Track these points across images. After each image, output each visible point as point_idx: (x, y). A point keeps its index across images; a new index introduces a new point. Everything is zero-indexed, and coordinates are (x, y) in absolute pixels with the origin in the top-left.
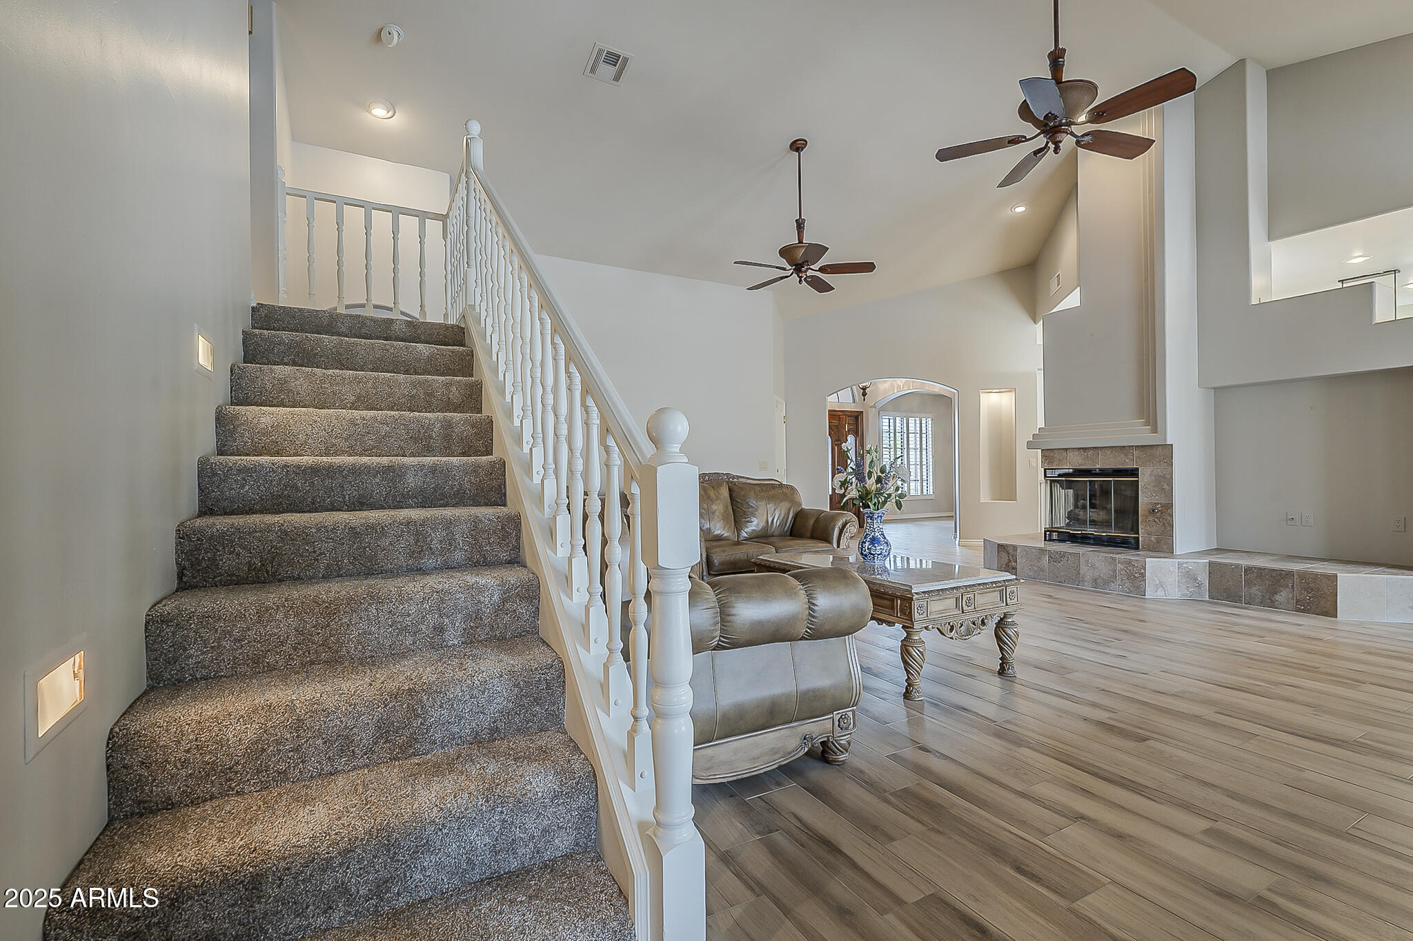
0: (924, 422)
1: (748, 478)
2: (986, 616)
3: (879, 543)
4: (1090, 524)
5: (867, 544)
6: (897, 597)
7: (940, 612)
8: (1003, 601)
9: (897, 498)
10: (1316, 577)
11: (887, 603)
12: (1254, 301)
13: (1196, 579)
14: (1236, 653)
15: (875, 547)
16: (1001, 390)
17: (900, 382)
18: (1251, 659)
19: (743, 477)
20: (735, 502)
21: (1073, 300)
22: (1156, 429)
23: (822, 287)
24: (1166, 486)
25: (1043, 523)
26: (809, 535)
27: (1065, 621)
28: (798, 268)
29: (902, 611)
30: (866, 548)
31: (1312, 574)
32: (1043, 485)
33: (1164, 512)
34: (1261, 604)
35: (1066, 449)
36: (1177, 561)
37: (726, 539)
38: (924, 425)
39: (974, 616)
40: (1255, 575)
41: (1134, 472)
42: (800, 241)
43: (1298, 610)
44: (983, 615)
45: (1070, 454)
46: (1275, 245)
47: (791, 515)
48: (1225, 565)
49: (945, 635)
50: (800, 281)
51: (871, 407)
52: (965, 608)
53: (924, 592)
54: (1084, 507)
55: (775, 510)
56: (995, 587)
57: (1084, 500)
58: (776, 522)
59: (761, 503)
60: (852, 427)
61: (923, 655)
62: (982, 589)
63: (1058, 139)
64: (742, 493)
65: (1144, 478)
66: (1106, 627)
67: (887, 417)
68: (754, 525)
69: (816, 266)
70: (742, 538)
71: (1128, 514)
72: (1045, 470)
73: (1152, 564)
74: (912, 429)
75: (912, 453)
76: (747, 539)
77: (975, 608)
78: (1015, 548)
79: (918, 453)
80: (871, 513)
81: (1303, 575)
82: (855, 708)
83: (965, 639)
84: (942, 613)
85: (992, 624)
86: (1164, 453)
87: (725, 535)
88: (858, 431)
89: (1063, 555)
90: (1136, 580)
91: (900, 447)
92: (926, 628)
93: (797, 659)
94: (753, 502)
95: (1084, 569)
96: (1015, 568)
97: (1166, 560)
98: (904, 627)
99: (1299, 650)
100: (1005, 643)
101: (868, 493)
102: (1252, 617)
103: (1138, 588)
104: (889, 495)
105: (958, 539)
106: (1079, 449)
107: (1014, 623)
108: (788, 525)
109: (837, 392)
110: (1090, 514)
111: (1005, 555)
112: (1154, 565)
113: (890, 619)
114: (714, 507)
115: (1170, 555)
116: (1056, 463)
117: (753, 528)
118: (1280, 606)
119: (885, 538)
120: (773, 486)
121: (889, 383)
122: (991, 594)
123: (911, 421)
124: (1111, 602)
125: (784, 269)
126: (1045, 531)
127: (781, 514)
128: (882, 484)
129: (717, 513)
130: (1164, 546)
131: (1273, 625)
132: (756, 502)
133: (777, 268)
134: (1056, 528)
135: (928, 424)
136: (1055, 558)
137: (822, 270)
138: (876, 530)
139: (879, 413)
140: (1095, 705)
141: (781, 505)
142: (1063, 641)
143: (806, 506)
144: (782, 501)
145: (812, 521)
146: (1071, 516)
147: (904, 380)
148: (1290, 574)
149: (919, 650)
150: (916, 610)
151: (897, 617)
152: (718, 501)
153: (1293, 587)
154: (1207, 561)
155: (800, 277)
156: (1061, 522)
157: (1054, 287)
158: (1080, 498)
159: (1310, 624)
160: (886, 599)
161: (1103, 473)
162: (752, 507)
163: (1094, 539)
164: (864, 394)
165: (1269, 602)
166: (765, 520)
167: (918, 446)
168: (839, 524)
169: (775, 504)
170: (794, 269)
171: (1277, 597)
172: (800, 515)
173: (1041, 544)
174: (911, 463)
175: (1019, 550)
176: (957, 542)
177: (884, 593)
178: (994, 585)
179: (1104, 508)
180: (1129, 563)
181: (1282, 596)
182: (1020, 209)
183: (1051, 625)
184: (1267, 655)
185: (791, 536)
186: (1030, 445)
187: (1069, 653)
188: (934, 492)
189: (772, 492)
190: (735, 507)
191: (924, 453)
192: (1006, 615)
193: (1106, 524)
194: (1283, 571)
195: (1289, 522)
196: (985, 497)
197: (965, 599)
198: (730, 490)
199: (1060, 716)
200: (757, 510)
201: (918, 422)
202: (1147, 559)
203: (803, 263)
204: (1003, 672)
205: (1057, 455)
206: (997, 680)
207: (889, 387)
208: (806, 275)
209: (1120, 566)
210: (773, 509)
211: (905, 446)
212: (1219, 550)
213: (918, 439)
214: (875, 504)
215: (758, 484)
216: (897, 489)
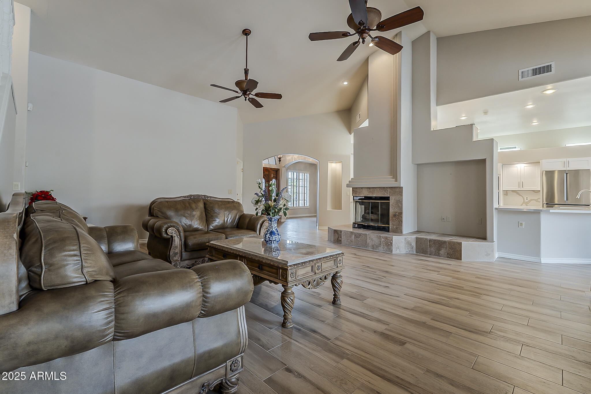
0: (306, 175)
1: (216, 198)
2: (327, 275)
3: (274, 234)
4: (371, 221)
5: (268, 235)
6: (280, 268)
7: (303, 275)
8: (335, 265)
9: (284, 210)
10: (454, 243)
11: (274, 271)
12: (432, 130)
13: (411, 245)
14: (431, 281)
15: (272, 237)
16: (337, 162)
17: (296, 156)
18: (438, 284)
19: (213, 197)
20: (207, 210)
21: (366, 124)
22: (397, 180)
23: (258, 105)
24: (400, 205)
25: (352, 220)
26: (245, 227)
27: (362, 268)
28: (245, 93)
29: (283, 276)
30: (268, 237)
31: (453, 242)
32: (352, 204)
33: (399, 215)
34: (435, 255)
35: (362, 188)
36: (404, 237)
37: (201, 230)
38: (306, 176)
39: (321, 275)
40: (432, 243)
41: (388, 198)
42: (246, 79)
43: (448, 257)
44: (326, 274)
45: (364, 190)
46: (439, 108)
47: (237, 217)
48: (422, 238)
49: (305, 288)
50: (246, 100)
51: (283, 167)
52: (316, 271)
53: (294, 265)
54: (368, 213)
55: (229, 215)
56: (332, 258)
57: (368, 210)
58: (229, 220)
59: (221, 211)
60: (275, 175)
61: (293, 301)
62: (325, 260)
63: (364, 37)
64: (211, 205)
65: (392, 202)
66: (379, 270)
67: (291, 172)
68: (218, 222)
69: (254, 92)
70: (210, 230)
71: (385, 217)
72: (353, 197)
73: (395, 238)
74: (301, 177)
75: (301, 188)
76: (212, 230)
77: (321, 271)
78: (341, 231)
79: (303, 188)
80: (271, 218)
81: (450, 243)
82: (243, 354)
83: (316, 288)
84: (304, 275)
85: (330, 278)
86: (398, 190)
87: (200, 228)
88: (277, 177)
89: (360, 235)
90: (389, 245)
91: (296, 185)
92: (295, 285)
93: (196, 331)
94: (217, 210)
95: (368, 241)
96: (341, 241)
97: (400, 237)
98: (283, 286)
99: (454, 278)
100: (336, 287)
101: (270, 207)
102: (432, 261)
103: (390, 249)
104: (281, 209)
105: (318, 226)
106: (367, 188)
107: (341, 276)
108: (236, 222)
109: (268, 158)
110: (371, 216)
111: (337, 235)
112: (396, 239)
113: (276, 280)
114: (194, 213)
115: (400, 234)
116: (358, 194)
117: (217, 224)
118: (441, 256)
119: (278, 232)
120: (229, 202)
121: (291, 157)
122: (330, 262)
123: (301, 174)
124: (380, 256)
125: (237, 92)
126: (353, 224)
127: (232, 217)
128: (276, 202)
129: (196, 216)
130: (398, 231)
131: (441, 265)
132: (219, 210)
133: (234, 91)
134: (357, 222)
135: (307, 175)
136: (357, 236)
137: (257, 95)
138: (273, 227)
139: (287, 170)
140: (379, 321)
141: (232, 212)
142: (362, 279)
143: (246, 212)
144: (233, 210)
145: (247, 220)
146: (364, 217)
147: (297, 155)
148: (445, 242)
149: (290, 299)
150: (290, 276)
151: (279, 279)
152: (197, 210)
153: (446, 247)
154: (415, 237)
155: (246, 98)
156: (359, 219)
157: (358, 119)
158: (367, 209)
159: (453, 263)
160: (275, 269)
161: (376, 198)
162: (216, 213)
163: (372, 227)
164: (280, 161)
165: (437, 254)
166: (223, 219)
167: (303, 185)
168: (261, 222)
169: (229, 211)
170: (242, 93)
171: (441, 252)
172: (243, 217)
173: (351, 230)
174: (300, 193)
175: (342, 233)
176: (317, 228)
177: (273, 266)
178: (331, 257)
179: (376, 214)
180: (386, 238)
181: (442, 252)
182: (346, 83)
183: (356, 270)
184: (443, 281)
185: (237, 228)
186: (348, 186)
187: (365, 287)
188: (309, 205)
189: (228, 205)
190: (206, 213)
191: (306, 188)
192: (337, 273)
193: (377, 221)
194: (443, 241)
195: (443, 220)
196: (329, 208)
197: (316, 266)
198: (204, 204)
199: (363, 331)
200: (219, 214)
201: (303, 175)
202: (393, 236)
203: (247, 90)
204: (335, 302)
205: (358, 190)
206: (332, 307)
207: (291, 158)
208: (249, 97)
209: (383, 240)
210: (228, 214)
211: (298, 185)
212: (418, 232)
213: (303, 182)
214: (273, 213)
215: (220, 201)
216: (285, 205)
